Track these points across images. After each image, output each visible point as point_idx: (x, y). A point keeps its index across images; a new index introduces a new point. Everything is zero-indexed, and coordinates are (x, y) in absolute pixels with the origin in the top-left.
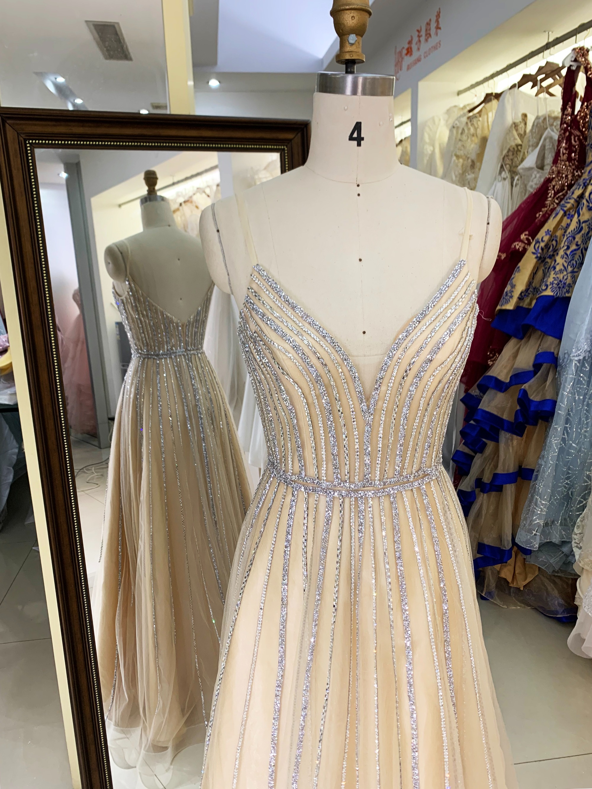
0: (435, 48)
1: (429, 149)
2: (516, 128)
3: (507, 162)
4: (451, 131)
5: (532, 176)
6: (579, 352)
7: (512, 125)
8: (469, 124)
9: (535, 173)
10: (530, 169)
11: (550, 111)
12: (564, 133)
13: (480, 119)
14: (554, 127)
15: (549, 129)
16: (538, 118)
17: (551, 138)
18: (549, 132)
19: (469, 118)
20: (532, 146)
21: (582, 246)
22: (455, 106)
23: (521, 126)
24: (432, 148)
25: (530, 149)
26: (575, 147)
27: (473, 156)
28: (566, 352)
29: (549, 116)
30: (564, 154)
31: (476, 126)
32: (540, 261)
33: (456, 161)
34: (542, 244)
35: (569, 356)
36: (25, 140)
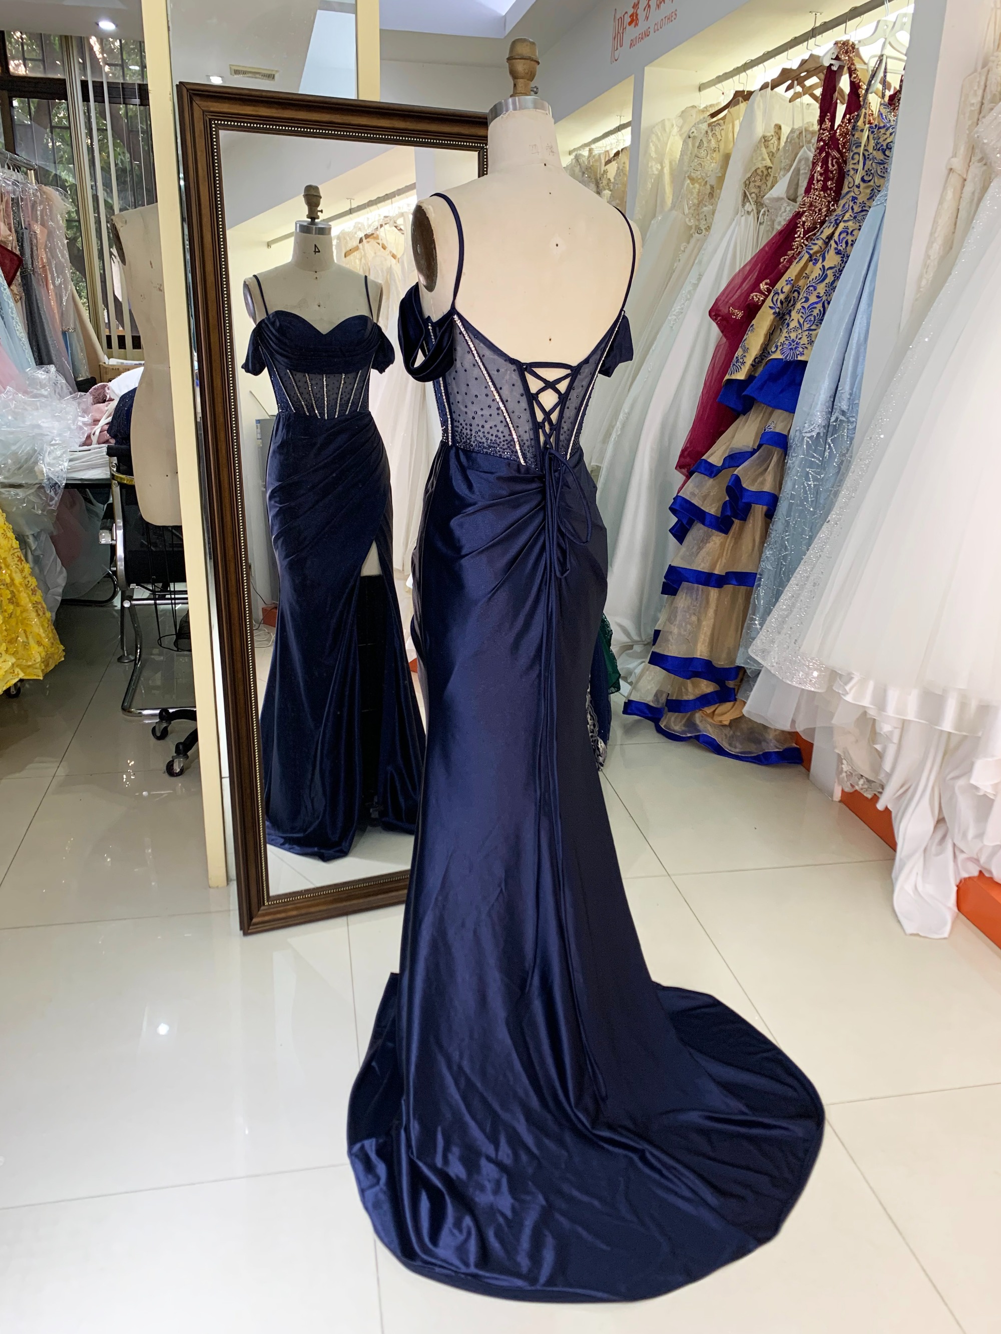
0: (669, 19)
1: (655, 167)
2: (766, 143)
3: (753, 190)
4: (684, 141)
5: (780, 209)
6: (812, 427)
7: (760, 141)
8: (710, 134)
9: (785, 205)
10: (779, 199)
11: (807, 123)
12: (820, 153)
13: (724, 127)
14: (811, 145)
15: (805, 147)
16: (792, 131)
17: (807, 159)
18: (805, 152)
19: (709, 125)
20: (785, 168)
21: (824, 298)
22: (694, 107)
23: (772, 141)
24: (659, 167)
25: (782, 173)
26: (832, 172)
27: (712, 181)
28: (798, 428)
29: (806, 130)
30: (818, 181)
31: (720, 137)
32: (778, 318)
33: (691, 186)
34: (782, 297)
35: (801, 432)
36: (210, 120)
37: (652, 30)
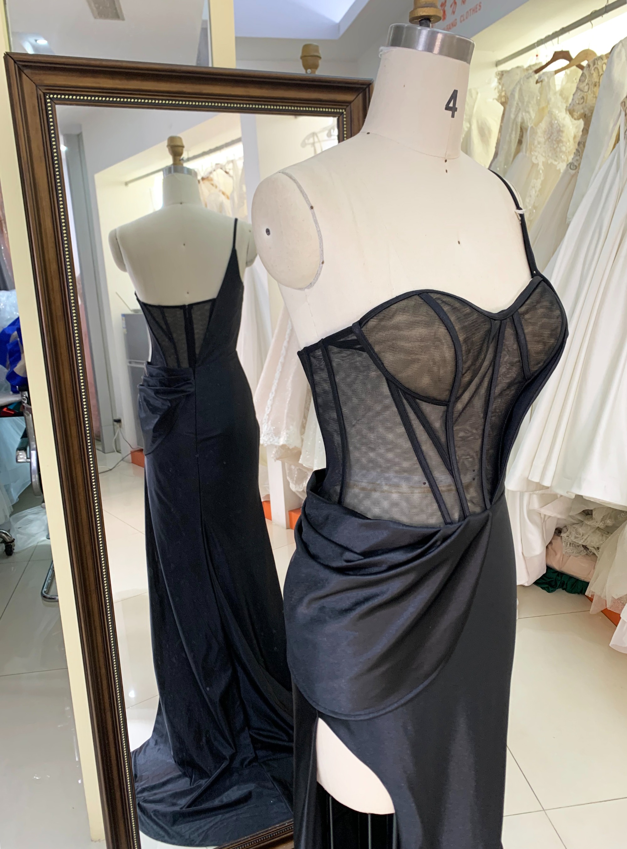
0: (473, 10)
1: (465, 127)
36: (45, 94)
37: (458, 21)
